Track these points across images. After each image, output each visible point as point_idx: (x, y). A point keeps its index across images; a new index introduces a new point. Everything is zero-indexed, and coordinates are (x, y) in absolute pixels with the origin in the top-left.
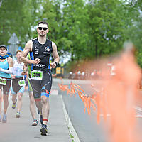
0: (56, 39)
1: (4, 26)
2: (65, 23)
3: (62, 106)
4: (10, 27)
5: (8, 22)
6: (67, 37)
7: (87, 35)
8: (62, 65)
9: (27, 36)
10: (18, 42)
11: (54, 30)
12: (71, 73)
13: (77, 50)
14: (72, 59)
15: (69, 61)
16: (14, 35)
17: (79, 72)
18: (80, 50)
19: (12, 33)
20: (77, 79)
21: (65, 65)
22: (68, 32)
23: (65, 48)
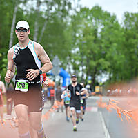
0: (95, 60)
2: (103, 45)
4: (52, 51)
5: (51, 45)
6: (104, 58)
7: (123, 56)
8: (101, 84)
9: (68, 57)
10: (60, 64)
11: (92, 52)
12: (109, 91)
13: (115, 69)
14: (110, 78)
15: (107, 81)
16: (56, 57)
17: (116, 90)
18: (117, 70)
21: (104, 84)
22: (106, 53)
23: (103, 68)
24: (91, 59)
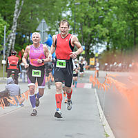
0: (90, 27)
1: (32, 12)
2: (100, 9)
3: (96, 101)
6: (101, 24)
7: (124, 22)
8: (97, 55)
10: (47, 30)
11: (88, 16)
12: (106, 64)
14: (108, 49)
15: (104, 51)
17: (115, 63)
18: (116, 39)
19: (41, 20)
20: (114, 71)
21: (100, 55)
23: (99, 36)
24: (85, 25)
